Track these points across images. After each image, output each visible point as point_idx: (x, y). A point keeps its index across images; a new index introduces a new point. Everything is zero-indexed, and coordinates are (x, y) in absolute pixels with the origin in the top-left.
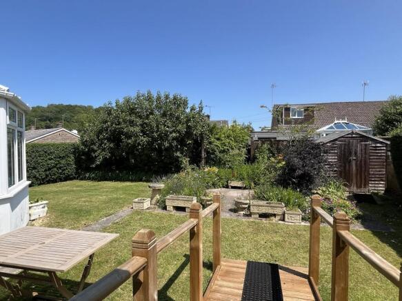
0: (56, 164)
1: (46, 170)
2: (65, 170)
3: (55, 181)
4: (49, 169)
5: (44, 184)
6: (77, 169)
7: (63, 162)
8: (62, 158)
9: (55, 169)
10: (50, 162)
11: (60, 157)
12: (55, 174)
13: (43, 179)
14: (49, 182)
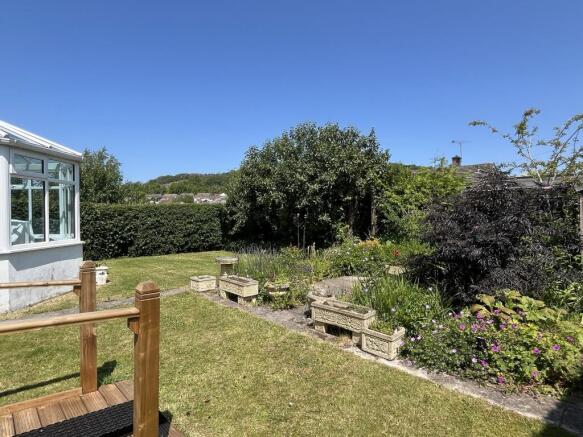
0: (198, 230)
1: (185, 236)
2: (208, 237)
3: (196, 250)
4: (189, 235)
5: (183, 252)
6: (223, 236)
7: (206, 227)
8: (205, 222)
9: (197, 236)
10: (189, 226)
11: (201, 221)
12: (196, 242)
13: (182, 247)
14: (189, 250)
